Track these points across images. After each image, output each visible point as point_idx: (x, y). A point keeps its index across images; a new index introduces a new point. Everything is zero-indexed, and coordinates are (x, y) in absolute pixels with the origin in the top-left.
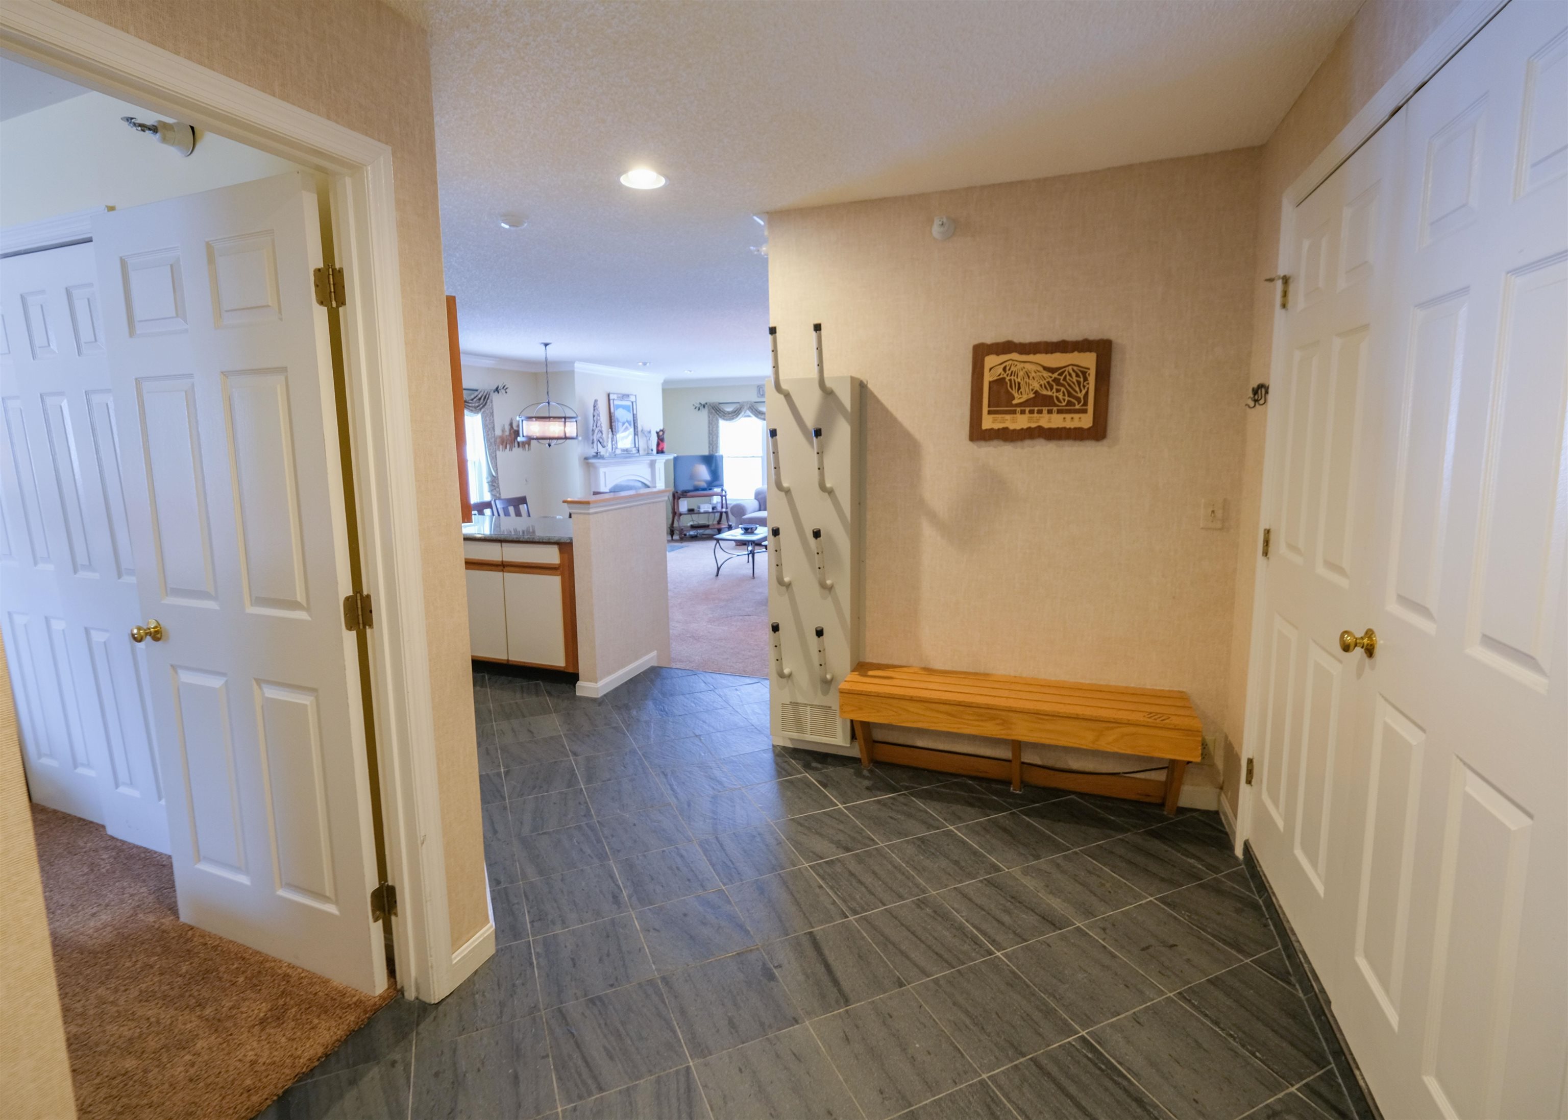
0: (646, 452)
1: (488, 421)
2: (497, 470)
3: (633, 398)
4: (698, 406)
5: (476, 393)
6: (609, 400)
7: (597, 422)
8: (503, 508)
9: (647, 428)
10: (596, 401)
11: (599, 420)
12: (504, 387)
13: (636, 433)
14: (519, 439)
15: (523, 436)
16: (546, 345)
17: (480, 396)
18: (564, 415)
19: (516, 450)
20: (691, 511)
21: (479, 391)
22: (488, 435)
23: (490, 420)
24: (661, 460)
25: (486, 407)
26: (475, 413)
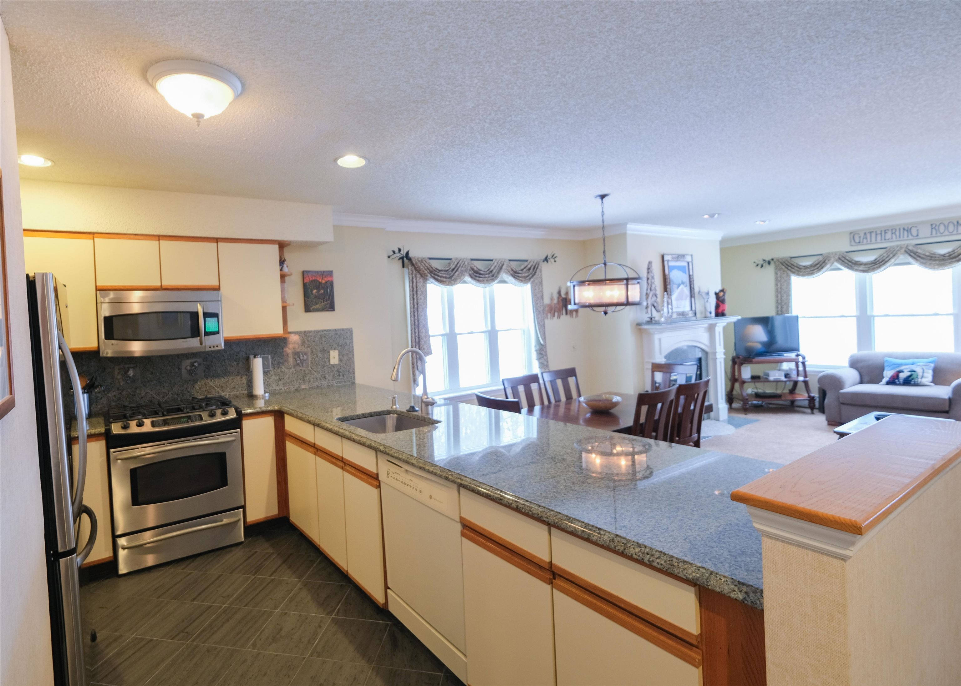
0: (704, 315)
1: (537, 291)
2: (545, 338)
3: (688, 259)
4: (761, 262)
5: (526, 264)
6: (663, 261)
7: (651, 285)
8: (551, 382)
9: (704, 290)
10: (650, 263)
11: (654, 283)
12: (553, 256)
13: (692, 295)
14: (570, 307)
15: (575, 304)
16: (603, 197)
17: (529, 266)
18: (626, 277)
19: (564, 317)
20: (755, 378)
21: (529, 262)
22: (537, 304)
23: (539, 289)
24: (721, 323)
25: (535, 277)
26: (524, 283)
